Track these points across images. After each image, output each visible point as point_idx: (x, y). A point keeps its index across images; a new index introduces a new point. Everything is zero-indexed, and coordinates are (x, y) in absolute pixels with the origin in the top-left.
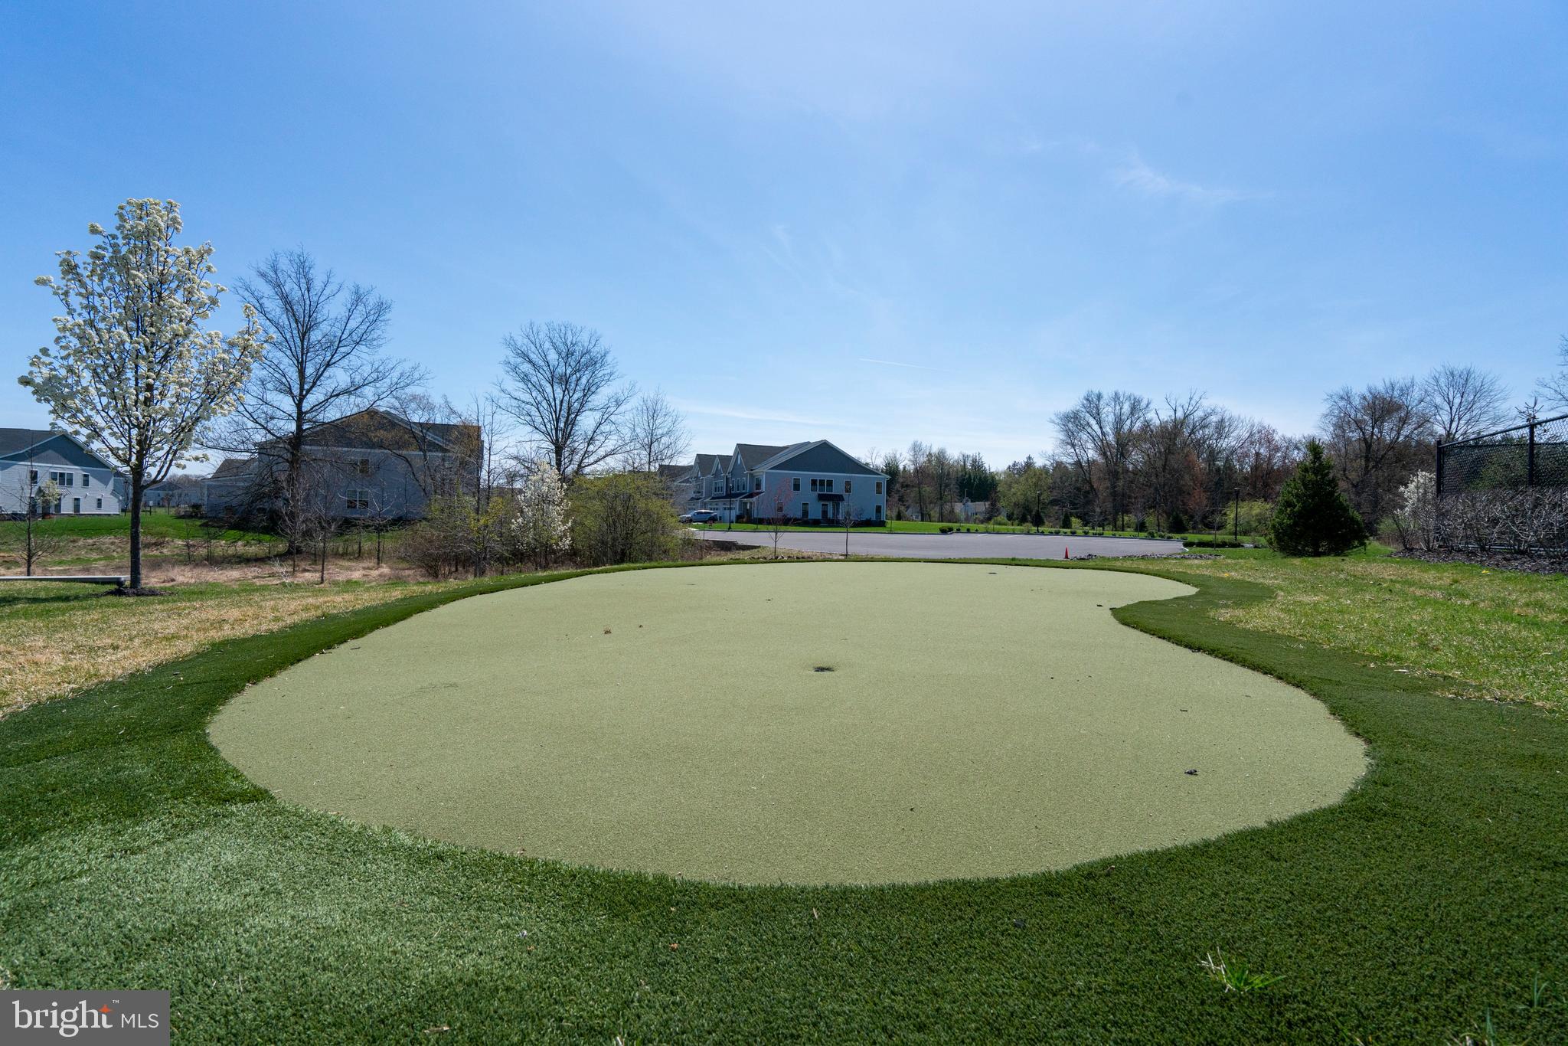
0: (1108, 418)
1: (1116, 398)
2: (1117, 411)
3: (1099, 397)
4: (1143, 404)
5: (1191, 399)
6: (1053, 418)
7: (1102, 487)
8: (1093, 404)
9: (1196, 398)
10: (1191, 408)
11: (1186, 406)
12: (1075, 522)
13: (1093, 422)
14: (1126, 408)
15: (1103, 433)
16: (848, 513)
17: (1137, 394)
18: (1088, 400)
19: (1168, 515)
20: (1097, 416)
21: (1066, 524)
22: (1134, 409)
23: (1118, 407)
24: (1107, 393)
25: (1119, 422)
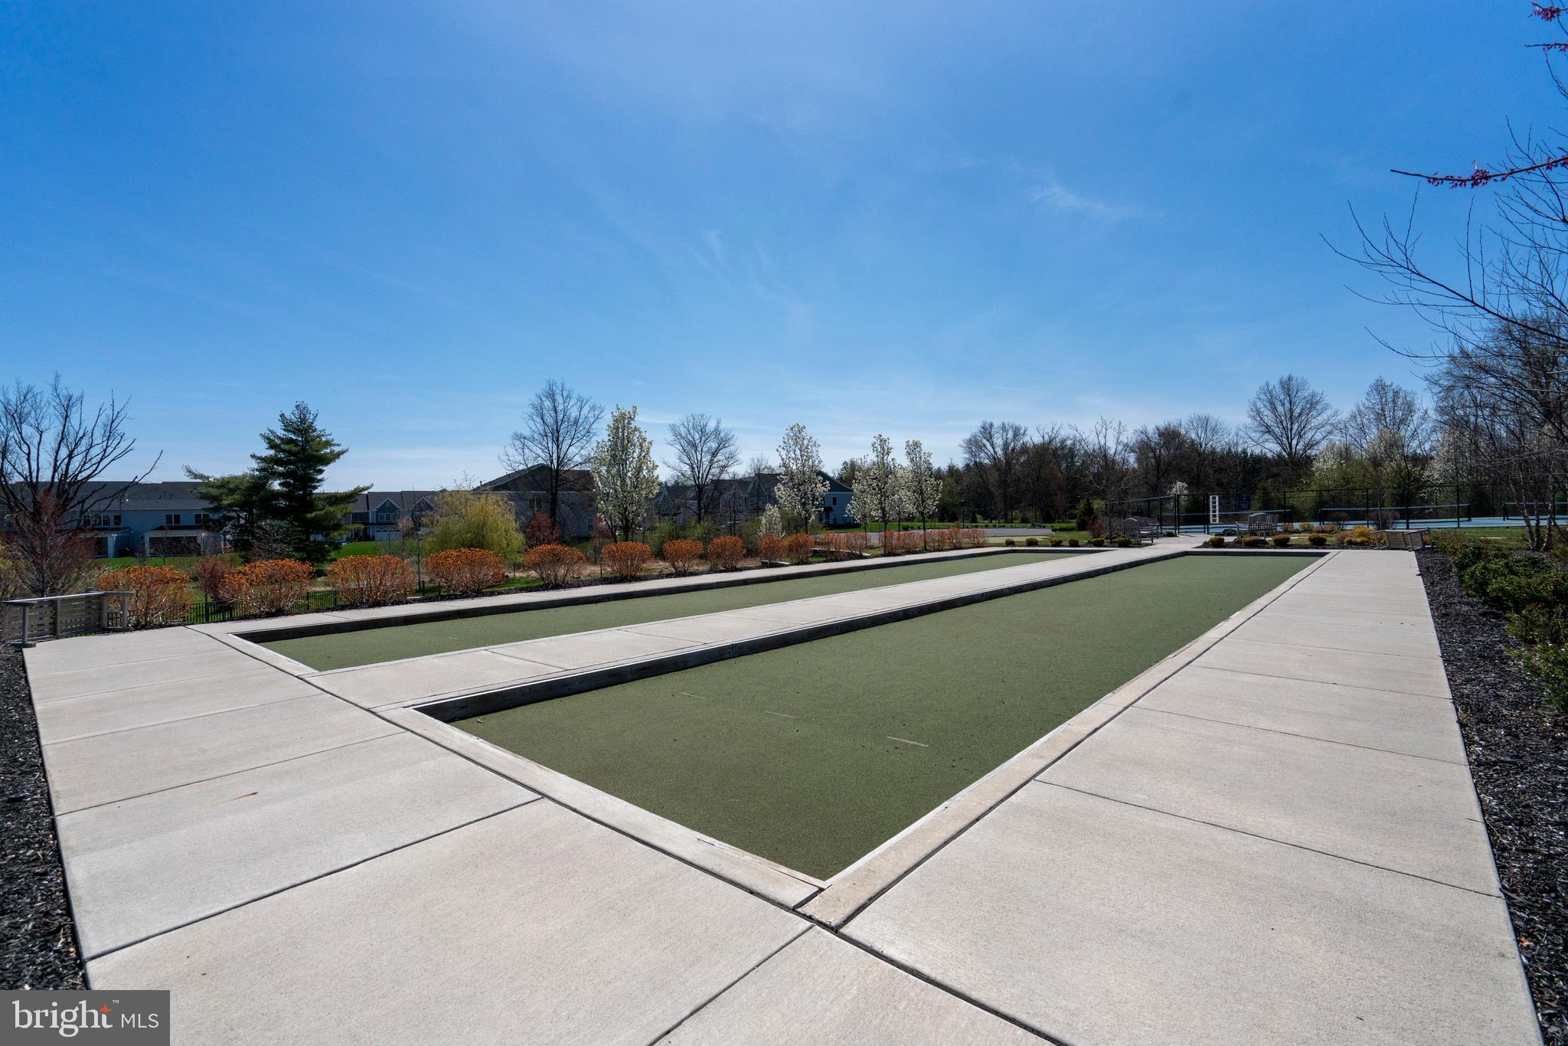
0: (999, 441)
1: (1004, 428)
2: (1005, 437)
3: (991, 425)
4: (1022, 431)
5: (1053, 429)
6: (962, 443)
7: (997, 492)
8: (987, 431)
9: (1056, 428)
10: (1053, 435)
11: (1050, 434)
12: (979, 517)
13: (988, 445)
14: (1010, 435)
15: (995, 452)
16: (835, 520)
17: (1017, 424)
18: (983, 428)
19: (1042, 511)
20: (990, 439)
21: (974, 520)
22: (1016, 435)
23: (1005, 434)
24: (997, 423)
25: (1006, 445)
